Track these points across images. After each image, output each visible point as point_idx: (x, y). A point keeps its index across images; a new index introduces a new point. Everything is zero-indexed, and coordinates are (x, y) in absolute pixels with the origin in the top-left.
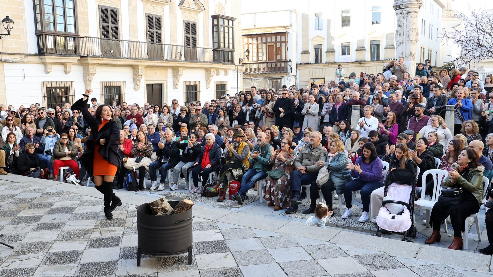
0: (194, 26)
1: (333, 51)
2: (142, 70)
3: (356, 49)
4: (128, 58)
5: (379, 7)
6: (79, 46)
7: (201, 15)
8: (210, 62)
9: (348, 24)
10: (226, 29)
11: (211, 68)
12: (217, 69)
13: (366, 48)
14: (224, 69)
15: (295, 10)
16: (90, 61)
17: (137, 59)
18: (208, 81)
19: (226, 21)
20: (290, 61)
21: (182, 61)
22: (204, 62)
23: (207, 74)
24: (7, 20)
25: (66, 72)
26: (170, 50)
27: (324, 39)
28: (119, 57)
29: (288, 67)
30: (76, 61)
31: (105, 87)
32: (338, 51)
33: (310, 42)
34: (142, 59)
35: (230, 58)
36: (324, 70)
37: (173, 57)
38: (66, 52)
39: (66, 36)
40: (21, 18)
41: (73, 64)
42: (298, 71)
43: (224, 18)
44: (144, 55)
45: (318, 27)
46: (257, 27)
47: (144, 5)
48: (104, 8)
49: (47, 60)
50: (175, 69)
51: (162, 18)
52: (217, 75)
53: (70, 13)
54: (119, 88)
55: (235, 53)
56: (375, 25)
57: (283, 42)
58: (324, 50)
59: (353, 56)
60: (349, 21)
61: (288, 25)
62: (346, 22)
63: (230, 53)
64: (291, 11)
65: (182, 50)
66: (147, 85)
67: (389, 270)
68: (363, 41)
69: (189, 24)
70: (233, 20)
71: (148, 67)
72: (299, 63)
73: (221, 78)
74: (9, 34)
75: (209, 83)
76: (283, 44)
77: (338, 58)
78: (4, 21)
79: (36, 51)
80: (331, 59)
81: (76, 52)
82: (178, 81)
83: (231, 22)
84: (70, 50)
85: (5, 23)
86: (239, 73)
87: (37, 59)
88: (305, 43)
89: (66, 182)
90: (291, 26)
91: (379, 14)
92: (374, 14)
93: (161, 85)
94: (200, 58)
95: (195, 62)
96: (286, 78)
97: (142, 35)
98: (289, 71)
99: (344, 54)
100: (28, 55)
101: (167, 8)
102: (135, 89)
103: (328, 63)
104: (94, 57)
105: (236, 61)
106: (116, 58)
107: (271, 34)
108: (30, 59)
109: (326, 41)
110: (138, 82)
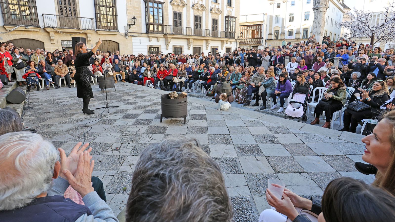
0: (217, 21)
1: (284, 34)
2: (191, 41)
3: (296, 33)
4: (185, 35)
5: (309, 12)
6: (164, 29)
7: (220, 16)
8: (223, 38)
9: (293, 21)
10: (232, 22)
11: (224, 40)
12: (227, 41)
13: (301, 32)
14: (230, 41)
15: (266, 14)
16: (168, 36)
17: (189, 35)
18: (222, 47)
19: (232, 19)
20: (263, 38)
21: (210, 37)
22: (220, 37)
23: (222, 43)
24: (134, 18)
25: (158, 41)
26: (205, 32)
27: (280, 28)
28: (182, 34)
29: (262, 41)
30: (162, 36)
31: (175, 48)
32: (287, 33)
33: (273, 29)
34: (192, 36)
35: (233, 36)
36: (279, 43)
37: (206, 35)
38: (158, 32)
39: (158, 25)
40: (140, 17)
41: (161, 37)
42: (266, 43)
43: (231, 17)
44: (193, 34)
45: (277, 22)
46: (248, 22)
47: (194, 11)
48: (175, 12)
49: (150, 36)
50: (207, 41)
51: (202, 17)
52: (227, 44)
53: (160, 15)
54: (181, 48)
55: (235, 34)
56: (306, 21)
57: (260, 29)
58: (280, 33)
59: (294, 36)
60: (293, 19)
61: (262, 20)
62: (291, 19)
63: (233, 34)
64: (264, 14)
65: (210, 32)
66: (194, 47)
67: (283, 134)
68: (300, 29)
69: (214, 20)
70: (235, 18)
71: (194, 39)
72: (267, 39)
73: (228, 45)
74: (135, 24)
75: (223, 47)
76: (259, 30)
77: (287, 37)
78: (133, 19)
79: (145, 32)
80: (283, 38)
81: (162, 32)
82: (208, 46)
83: (234, 19)
84: (160, 31)
85: (133, 20)
86: (237, 43)
87: (146, 35)
88: (271, 29)
89: (148, 87)
90: (264, 21)
91: (309, 15)
92: (306, 16)
93: (200, 48)
94: (219, 36)
95: (216, 37)
96: (260, 46)
97: (192, 25)
98: (262, 43)
99: (289, 35)
100: (142, 33)
101: (204, 12)
102: (188, 49)
103: (281, 40)
104: (170, 34)
105: (236, 38)
106: (180, 35)
107: (254, 25)
108: (143, 35)
109: (281, 29)
110: (190, 46)
